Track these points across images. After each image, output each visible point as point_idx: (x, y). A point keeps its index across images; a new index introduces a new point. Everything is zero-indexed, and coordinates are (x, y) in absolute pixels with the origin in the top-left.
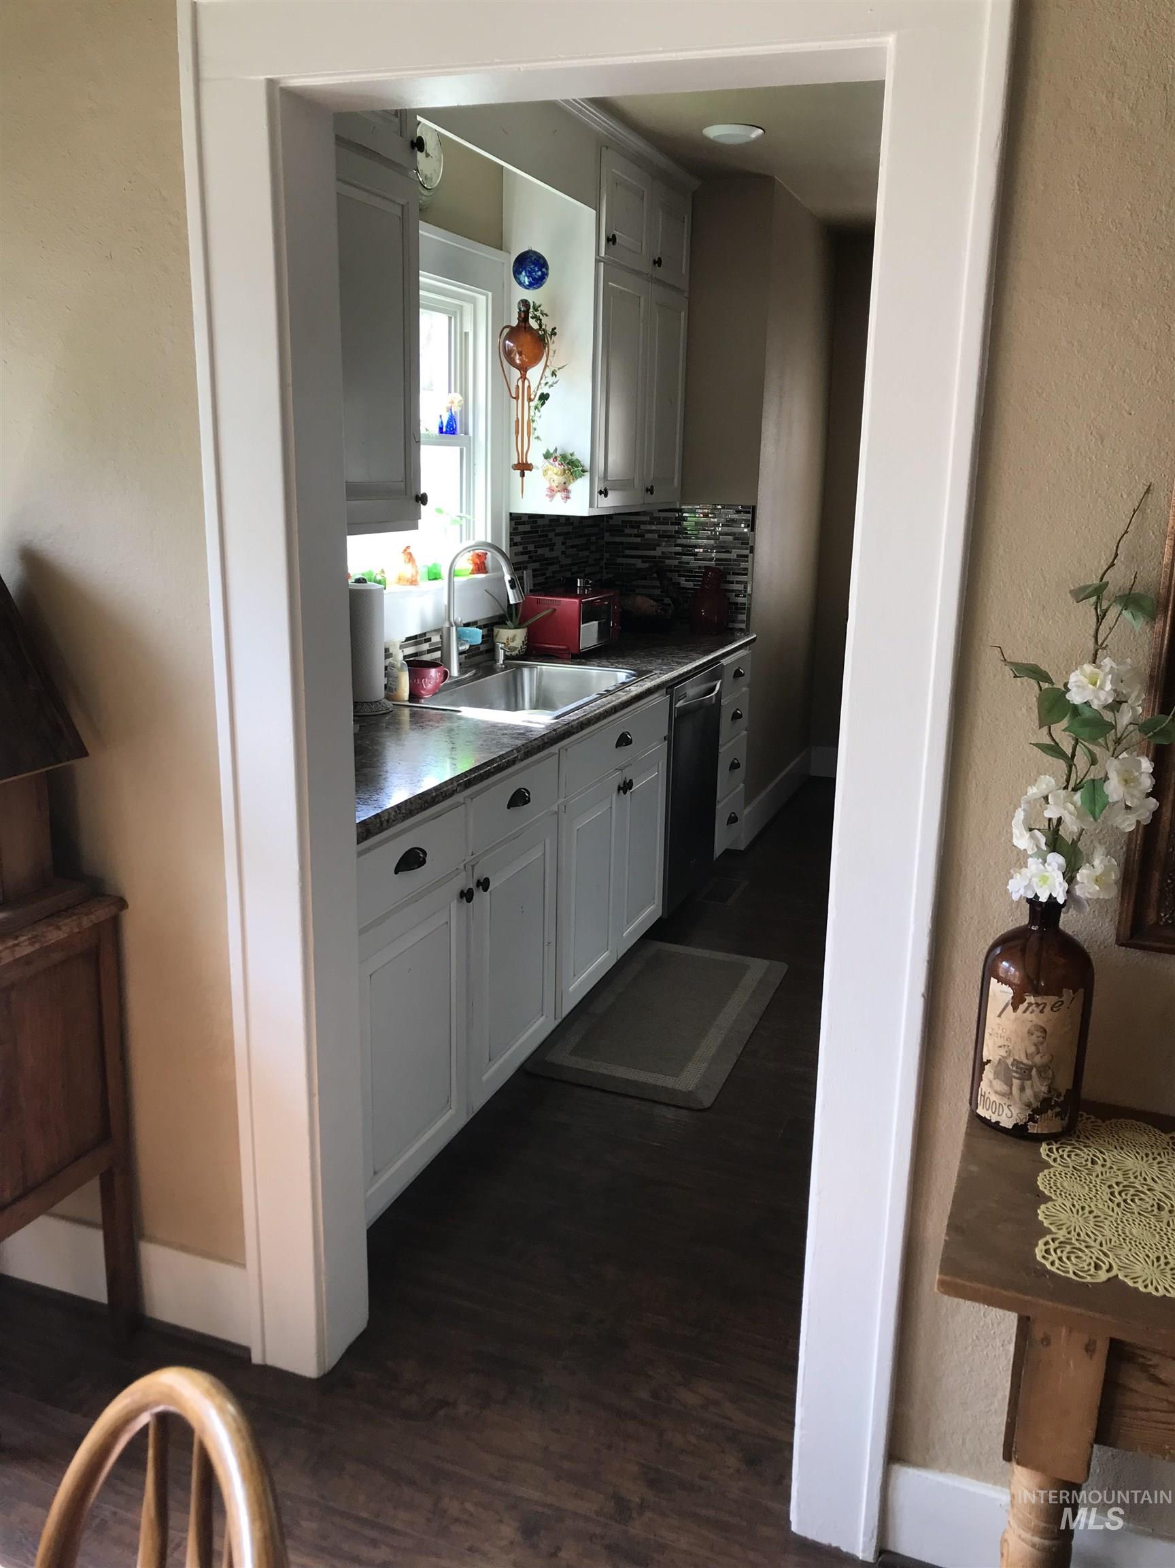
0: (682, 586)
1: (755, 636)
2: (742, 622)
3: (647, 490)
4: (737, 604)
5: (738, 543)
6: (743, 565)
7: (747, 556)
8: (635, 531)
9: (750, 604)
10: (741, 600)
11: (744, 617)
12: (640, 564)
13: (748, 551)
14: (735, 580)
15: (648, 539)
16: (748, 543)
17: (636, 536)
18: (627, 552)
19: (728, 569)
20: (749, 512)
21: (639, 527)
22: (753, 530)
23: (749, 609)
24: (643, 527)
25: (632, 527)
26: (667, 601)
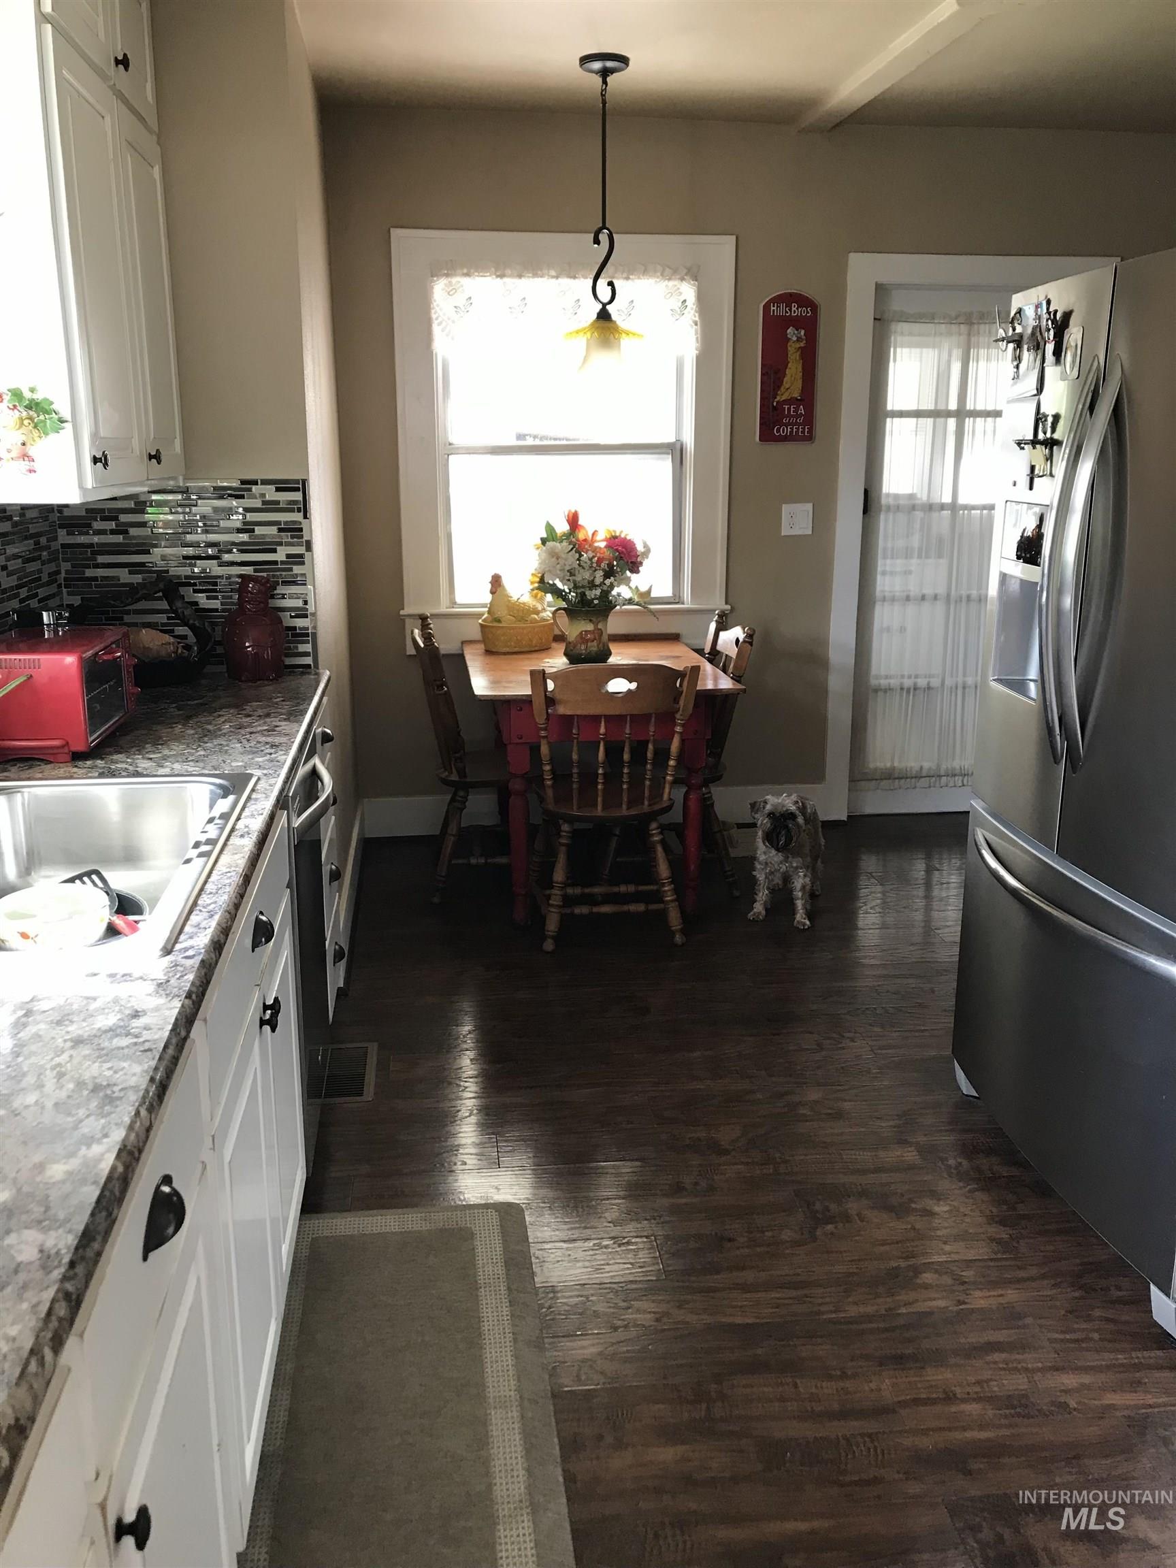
0: (201, 606)
1: (328, 673)
2: (306, 654)
3: (151, 457)
4: (295, 628)
5: (286, 537)
6: (297, 569)
7: (301, 556)
8: (113, 525)
9: (315, 627)
10: (300, 623)
11: (307, 648)
12: (124, 576)
13: (304, 548)
14: (287, 592)
15: (134, 537)
16: (302, 537)
17: (113, 532)
18: (101, 559)
19: (274, 576)
20: (297, 489)
21: (116, 519)
22: (305, 517)
23: (314, 635)
24: (123, 518)
25: (104, 519)
26: (182, 630)
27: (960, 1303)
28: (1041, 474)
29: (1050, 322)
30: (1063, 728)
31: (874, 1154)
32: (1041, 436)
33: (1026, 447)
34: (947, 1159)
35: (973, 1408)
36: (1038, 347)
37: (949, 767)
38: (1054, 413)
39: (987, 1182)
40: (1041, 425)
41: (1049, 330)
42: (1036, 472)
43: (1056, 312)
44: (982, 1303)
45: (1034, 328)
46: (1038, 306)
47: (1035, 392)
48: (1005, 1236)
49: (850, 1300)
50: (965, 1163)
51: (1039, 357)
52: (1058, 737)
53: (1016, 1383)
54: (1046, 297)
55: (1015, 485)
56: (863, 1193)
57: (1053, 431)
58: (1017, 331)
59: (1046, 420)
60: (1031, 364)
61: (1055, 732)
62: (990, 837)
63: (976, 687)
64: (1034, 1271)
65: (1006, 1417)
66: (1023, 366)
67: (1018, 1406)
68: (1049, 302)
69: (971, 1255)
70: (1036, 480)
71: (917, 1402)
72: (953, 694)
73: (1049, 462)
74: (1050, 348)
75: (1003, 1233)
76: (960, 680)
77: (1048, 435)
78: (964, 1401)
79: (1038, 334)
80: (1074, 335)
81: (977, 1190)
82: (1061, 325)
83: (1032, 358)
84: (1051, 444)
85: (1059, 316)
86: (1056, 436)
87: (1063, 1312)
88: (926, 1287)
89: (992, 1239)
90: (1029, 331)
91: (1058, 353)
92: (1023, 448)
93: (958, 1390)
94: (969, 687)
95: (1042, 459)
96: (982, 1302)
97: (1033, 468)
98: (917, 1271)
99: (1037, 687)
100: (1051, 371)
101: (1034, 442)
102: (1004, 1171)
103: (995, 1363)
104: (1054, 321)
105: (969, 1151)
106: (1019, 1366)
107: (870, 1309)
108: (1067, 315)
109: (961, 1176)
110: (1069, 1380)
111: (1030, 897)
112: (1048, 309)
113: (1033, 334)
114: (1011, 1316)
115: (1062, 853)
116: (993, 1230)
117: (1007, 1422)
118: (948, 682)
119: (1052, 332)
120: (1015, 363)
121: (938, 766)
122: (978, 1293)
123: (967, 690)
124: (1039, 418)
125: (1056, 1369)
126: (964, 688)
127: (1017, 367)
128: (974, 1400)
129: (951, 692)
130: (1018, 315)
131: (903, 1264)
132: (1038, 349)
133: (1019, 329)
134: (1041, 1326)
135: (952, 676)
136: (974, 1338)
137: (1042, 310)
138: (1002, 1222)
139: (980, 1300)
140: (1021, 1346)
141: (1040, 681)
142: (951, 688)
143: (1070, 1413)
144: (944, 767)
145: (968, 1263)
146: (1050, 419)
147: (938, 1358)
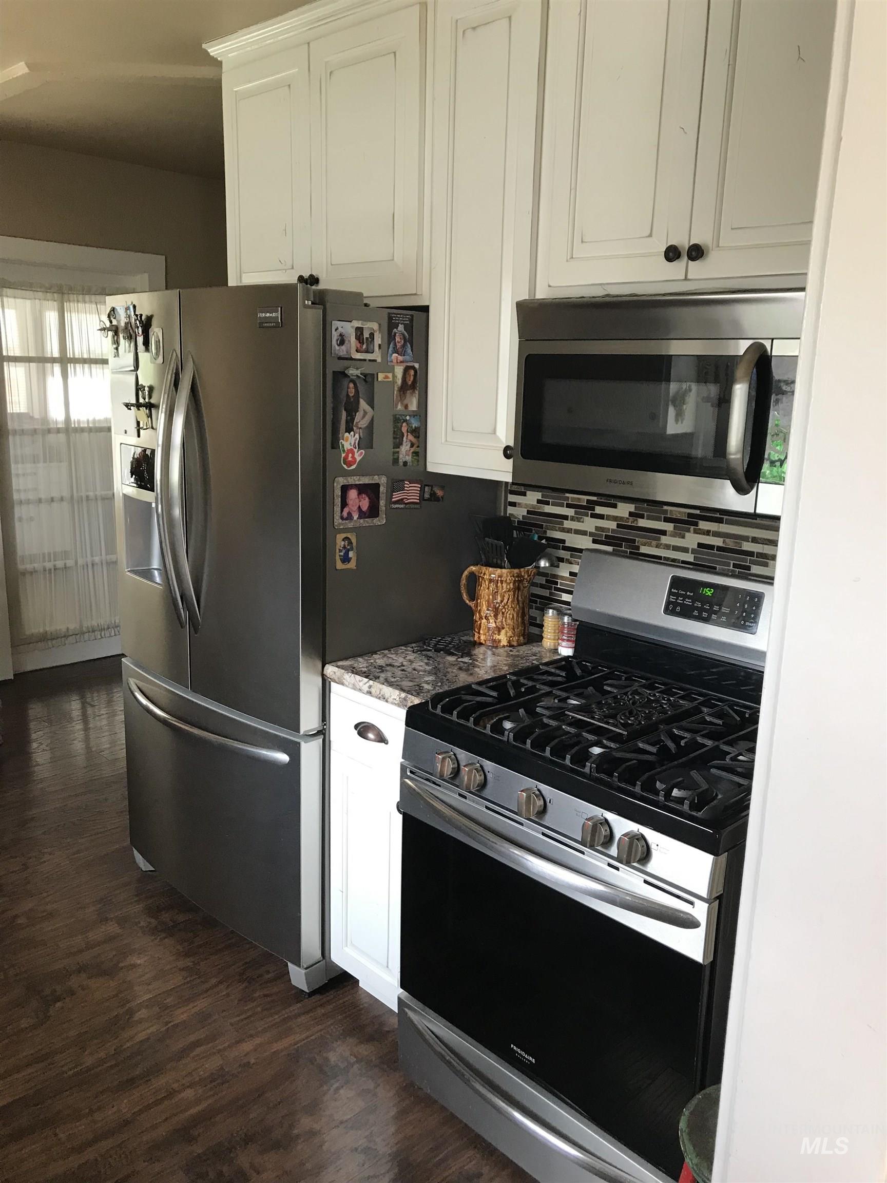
27: (167, 1023)
28: (145, 427)
29: (138, 322)
30: (184, 603)
31: (84, 936)
32: (141, 400)
33: (132, 408)
34: (139, 923)
35: (189, 1094)
36: (131, 337)
37: (89, 625)
38: (148, 385)
39: (169, 930)
40: (140, 392)
41: (138, 327)
42: (141, 426)
43: (141, 315)
44: (184, 1017)
45: (126, 324)
46: (127, 309)
47: (133, 368)
48: (190, 964)
49: (86, 1053)
50: (153, 920)
51: (133, 344)
52: (182, 610)
53: (212, 1064)
54: (132, 303)
55: (126, 433)
56: (81, 969)
57: (150, 397)
58: (113, 324)
59: (144, 390)
60: (127, 349)
61: (179, 606)
62: (141, 684)
63: (102, 563)
64: (214, 981)
65: (211, 1089)
66: (121, 349)
67: (218, 1079)
68: (134, 307)
69: (170, 986)
70: (142, 431)
71: (148, 1107)
72: (86, 570)
73: (149, 418)
74: (140, 340)
75: (188, 962)
76: (89, 559)
77: (147, 400)
78: (179, 1092)
79: (130, 328)
80: (156, 332)
81: (165, 938)
82: (146, 325)
83: (127, 344)
84: (150, 406)
85: (143, 318)
86: (152, 401)
87: (236, 1002)
88: (140, 1021)
89: (183, 969)
90: (123, 324)
91: (146, 343)
92: (130, 409)
93: (175, 1086)
94: (97, 564)
95: (145, 417)
96: (182, 1016)
97: (138, 423)
98: (131, 1012)
99: (160, 574)
100: (144, 357)
101: (138, 405)
102: (181, 918)
103: (198, 1055)
104: (141, 321)
105: (154, 912)
106: (214, 1051)
107: (102, 1054)
108: (150, 319)
109: (154, 931)
110: (247, 1046)
111: (174, 722)
112: (135, 312)
113: (126, 328)
114: (204, 1018)
115: (195, 690)
116: (181, 964)
117: (212, 1093)
118: (80, 562)
119: (140, 329)
120: (115, 346)
121: (81, 626)
122: (179, 1011)
123: (95, 567)
124: (138, 388)
125: (238, 1042)
126: (93, 565)
127: (117, 349)
128: (188, 1087)
129: (83, 569)
130: (112, 312)
131: (121, 1011)
132: (131, 338)
133: (114, 322)
134: (224, 1017)
135: (82, 557)
136: (181, 1044)
137: (130, 312)
138: (187, 955)
139: (181, 1015)
140: (212, 1038)
141: (163, 570)
142: (83, 566)
143: (251, 1068)
144: (85, 625)
145: (168, 993)
146: (147, 389)
147: (157, 1070)
